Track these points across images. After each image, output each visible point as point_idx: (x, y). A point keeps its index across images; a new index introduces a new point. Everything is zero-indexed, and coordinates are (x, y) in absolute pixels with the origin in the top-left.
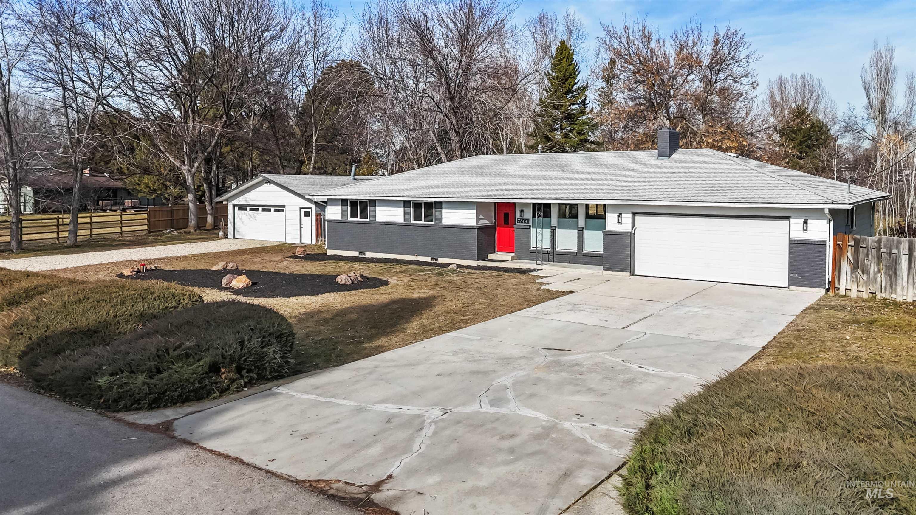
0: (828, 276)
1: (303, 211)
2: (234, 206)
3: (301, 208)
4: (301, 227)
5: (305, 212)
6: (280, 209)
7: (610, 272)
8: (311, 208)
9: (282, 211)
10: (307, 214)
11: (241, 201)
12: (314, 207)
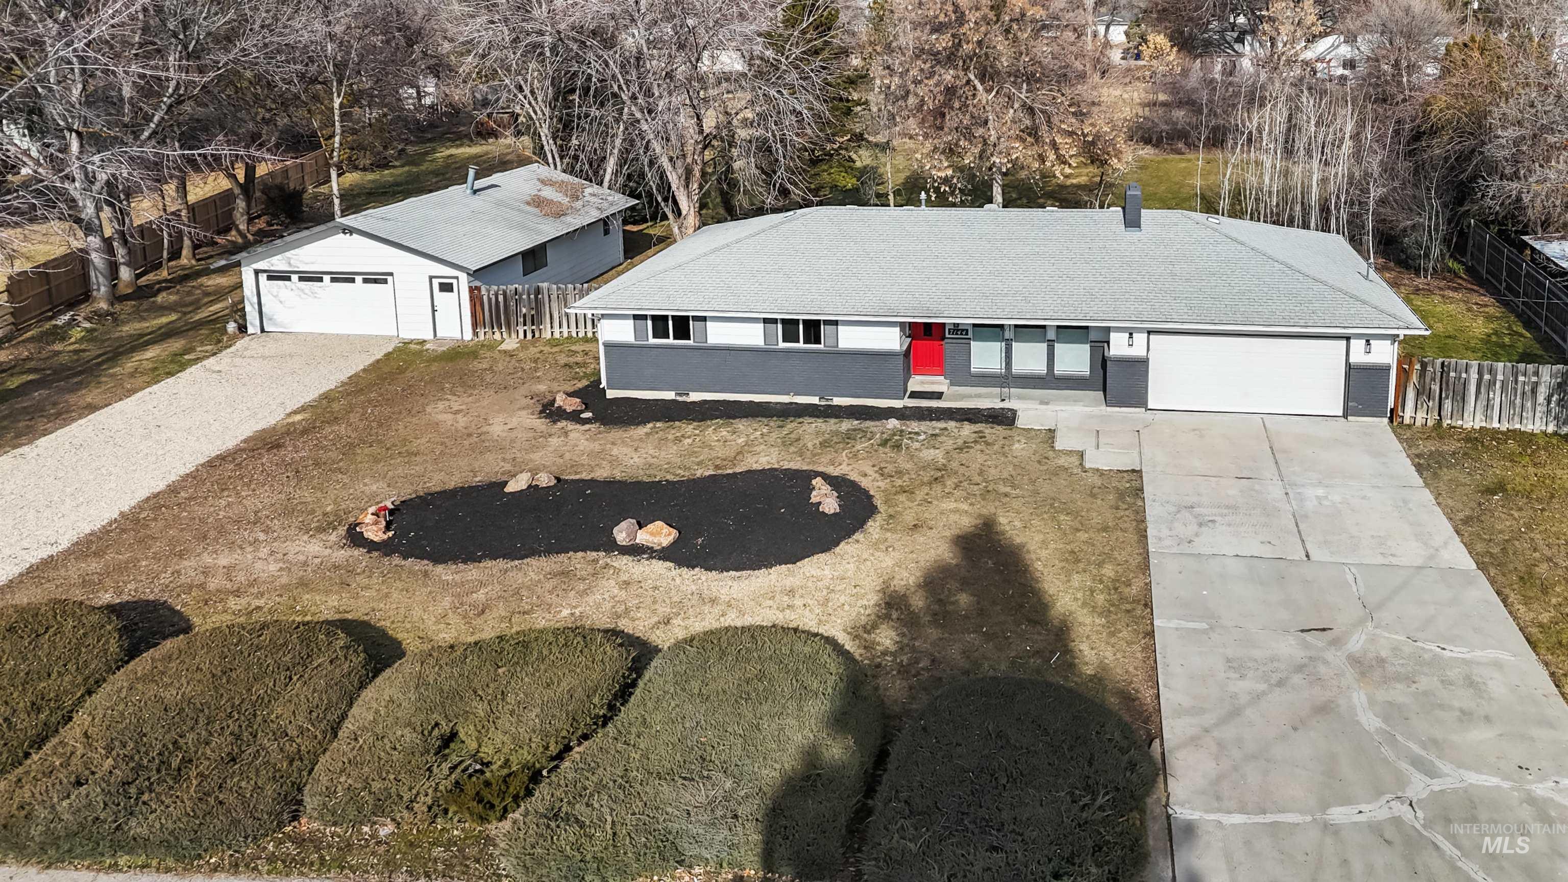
0: (1391, 404)
1: (436, 282)
2: (257, 272)
3: (431, 278)
4: (434, 311)
5: (441, 284)
6: (376, 279)
7: (1117, 409)
8: (457, 278)
9: (385, 282)
10: (446, 288)
11: (277, 263)
12: (463, 277)
